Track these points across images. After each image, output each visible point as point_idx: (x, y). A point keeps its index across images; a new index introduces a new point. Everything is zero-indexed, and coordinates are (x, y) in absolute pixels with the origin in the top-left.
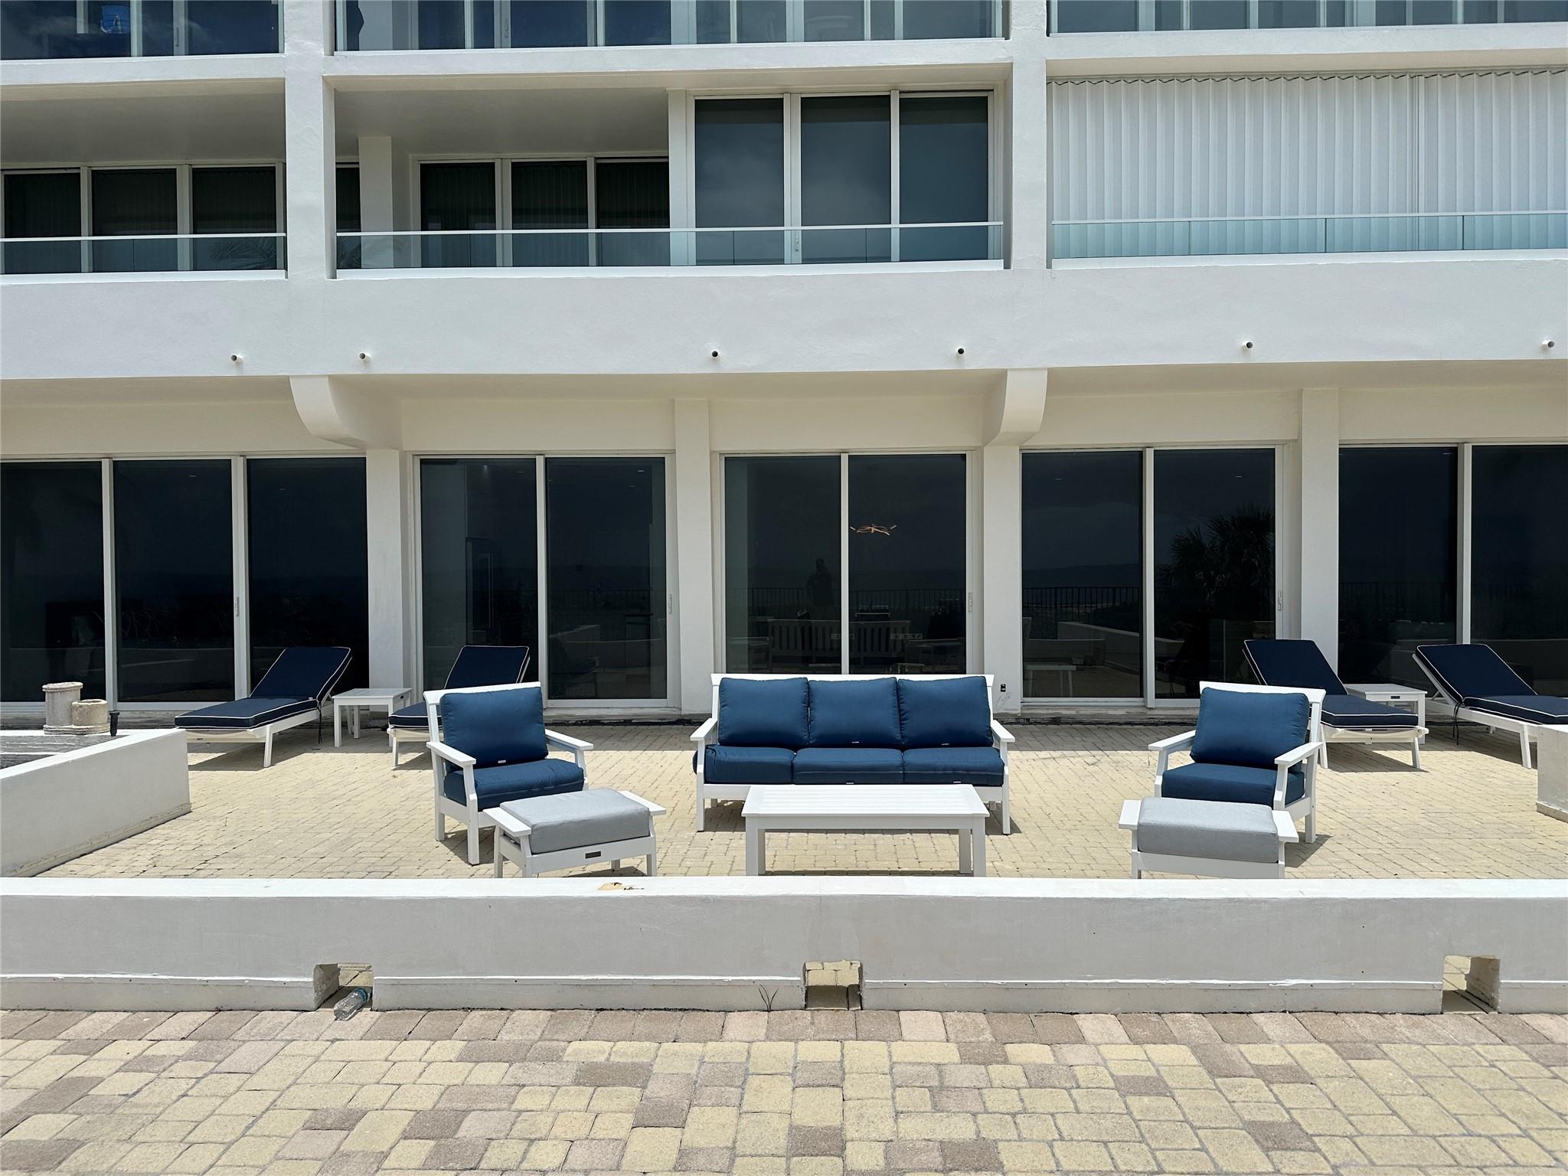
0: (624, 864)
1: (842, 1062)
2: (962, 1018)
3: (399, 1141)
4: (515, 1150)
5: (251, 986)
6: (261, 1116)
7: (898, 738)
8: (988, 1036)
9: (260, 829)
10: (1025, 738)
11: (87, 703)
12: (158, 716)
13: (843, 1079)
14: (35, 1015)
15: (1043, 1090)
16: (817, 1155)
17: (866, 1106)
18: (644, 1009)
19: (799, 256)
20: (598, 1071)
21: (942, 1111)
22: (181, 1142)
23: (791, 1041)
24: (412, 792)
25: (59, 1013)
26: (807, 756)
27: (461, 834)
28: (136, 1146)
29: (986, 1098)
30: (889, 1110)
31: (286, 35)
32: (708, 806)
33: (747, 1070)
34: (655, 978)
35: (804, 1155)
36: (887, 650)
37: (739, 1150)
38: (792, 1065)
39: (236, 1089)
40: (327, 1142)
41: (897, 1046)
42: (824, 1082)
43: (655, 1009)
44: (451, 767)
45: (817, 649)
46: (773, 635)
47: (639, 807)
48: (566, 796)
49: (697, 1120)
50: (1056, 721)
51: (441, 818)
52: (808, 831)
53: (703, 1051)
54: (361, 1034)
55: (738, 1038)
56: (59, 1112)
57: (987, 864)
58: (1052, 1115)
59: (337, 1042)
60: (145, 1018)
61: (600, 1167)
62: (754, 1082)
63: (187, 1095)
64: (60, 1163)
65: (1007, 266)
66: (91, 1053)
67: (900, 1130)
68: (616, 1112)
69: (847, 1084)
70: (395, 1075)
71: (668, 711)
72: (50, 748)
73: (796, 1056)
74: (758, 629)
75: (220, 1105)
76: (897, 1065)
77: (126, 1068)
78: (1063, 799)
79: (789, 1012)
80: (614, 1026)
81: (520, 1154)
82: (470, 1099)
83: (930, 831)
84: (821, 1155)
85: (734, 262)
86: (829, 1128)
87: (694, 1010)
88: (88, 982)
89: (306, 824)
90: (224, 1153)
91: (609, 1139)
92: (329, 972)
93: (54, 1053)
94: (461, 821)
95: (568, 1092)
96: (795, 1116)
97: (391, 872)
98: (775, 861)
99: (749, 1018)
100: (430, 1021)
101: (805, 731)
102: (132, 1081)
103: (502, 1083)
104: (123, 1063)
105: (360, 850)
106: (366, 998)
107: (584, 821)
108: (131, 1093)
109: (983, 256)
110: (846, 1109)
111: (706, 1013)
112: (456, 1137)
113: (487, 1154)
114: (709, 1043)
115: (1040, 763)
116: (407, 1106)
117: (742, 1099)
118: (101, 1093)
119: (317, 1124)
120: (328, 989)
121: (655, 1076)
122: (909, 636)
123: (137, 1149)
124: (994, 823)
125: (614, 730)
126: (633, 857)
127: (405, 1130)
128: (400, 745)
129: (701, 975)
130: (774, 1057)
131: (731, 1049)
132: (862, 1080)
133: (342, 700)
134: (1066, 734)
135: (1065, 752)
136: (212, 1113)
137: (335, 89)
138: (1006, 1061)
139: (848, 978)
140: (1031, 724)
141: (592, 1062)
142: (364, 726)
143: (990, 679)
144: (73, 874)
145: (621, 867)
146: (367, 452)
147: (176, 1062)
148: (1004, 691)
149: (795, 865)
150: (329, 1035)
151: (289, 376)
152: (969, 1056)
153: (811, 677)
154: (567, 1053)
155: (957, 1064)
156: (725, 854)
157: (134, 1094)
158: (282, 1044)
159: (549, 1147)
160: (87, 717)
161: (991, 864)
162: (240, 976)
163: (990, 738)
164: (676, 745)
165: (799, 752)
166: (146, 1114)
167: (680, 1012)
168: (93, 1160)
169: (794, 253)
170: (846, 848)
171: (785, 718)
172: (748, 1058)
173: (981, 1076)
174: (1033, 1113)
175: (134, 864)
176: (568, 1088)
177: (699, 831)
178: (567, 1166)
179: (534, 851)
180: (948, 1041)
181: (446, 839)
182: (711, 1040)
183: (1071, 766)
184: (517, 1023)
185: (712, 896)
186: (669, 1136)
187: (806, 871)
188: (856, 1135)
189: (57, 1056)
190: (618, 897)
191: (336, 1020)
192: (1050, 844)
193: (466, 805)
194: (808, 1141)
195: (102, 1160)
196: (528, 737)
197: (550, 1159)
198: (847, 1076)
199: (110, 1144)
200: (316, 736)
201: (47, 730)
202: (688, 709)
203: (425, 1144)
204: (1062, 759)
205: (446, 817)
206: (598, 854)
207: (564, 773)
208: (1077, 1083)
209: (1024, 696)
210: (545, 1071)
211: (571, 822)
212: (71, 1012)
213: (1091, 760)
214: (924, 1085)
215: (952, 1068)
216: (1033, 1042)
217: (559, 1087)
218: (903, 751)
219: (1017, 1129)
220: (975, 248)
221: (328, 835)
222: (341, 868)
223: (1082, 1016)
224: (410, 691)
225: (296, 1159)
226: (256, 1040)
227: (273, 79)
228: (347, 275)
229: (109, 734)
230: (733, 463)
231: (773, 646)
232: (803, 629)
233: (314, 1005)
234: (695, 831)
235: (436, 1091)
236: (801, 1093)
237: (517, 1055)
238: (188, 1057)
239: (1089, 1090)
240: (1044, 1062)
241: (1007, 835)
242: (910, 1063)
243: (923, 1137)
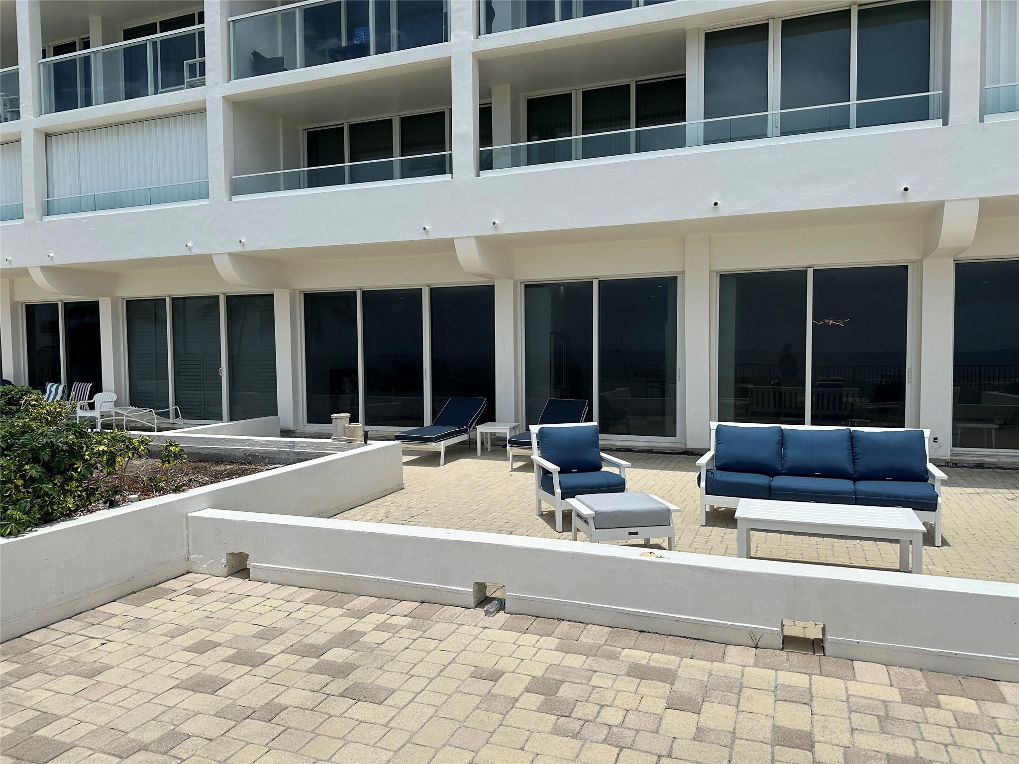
0: (653, 541)
1: (810, 689)
2: (902, 671)
3: (524, 693)
4: (592, 709)
5: (440, 589)
6: (447, 666)
7: (852, 472)
8: (923, 686)
9: (440, 501)
10: (953, 477)
11: (353, 425)
12: (385, 434)
13: (811, 700)
14: (332, 594)
15: (970, 731)
16: (793, 748)
17: (829, 721)
18: (670, 635)
19: (778, 131)
20: (642, 669)
21: (888, 734)
22: (407, 674)
23: (772, 669)
24: (522, 485)
25: (343, 594)
26: (779, 481)
27: (550, 513)
28: (384, 673)
29: (922, 729)
30: (846, 726)
31: (452, 30)
32: (708, 510)
33: (741, 683)
34: (678, 616)
35: (784, 746)
36: (840, 409)
37: (738, 735)
38: (773, 685)
39: (433, 648)
40: (484, 687)
41: (850, 684)
42: (797, 700)
43: (678, 636)
44: (545, 472)
45: (785, 407)
46: (752, 397)
47: (663, 506)
48: (615, 495)
49: (708, 711)
50: (980, 466)
51: (539, 502)
52: (781, 532)
53: (711, 667)
54: (500, 626)
55: (734, 663)
56: (346, 648)
57: (923, 567)
58: (978, 750)
59: (487, 629)
60: (386, 602)
61: (645, 729)
62: (746, 692)
63: (409, 648)
64: (348, 675)
65: (945, 123)
66: (360, 618)
67: (855, 741)
68: (654, 697)
69: (814, 704)
70: (520, 653)
71: (677, 445)
72: (335, 449)
73: (776, 680)
74: (741, 393)
75: (426, 656)
76: (852, 697)
77: (377, 628)
78: (985, 524)
79: (771, 650)
80: (651, 643)
81: (595, 713)
82: (564, 674)
83: (875, 540)
84: (796, 748)
85: (731, 140)
86: (802, 731)
87: (704, 640)
88: (357, 578)
89: (464, 500)
90: (429, 684)
91: (651, 713)
92: (481, 587)
93: (342, 616)
94: (551, 503)
95: (623, 680)
96: (777, 719)
97: (512, 532)
98: (757, 550)
99: (742, 651)
100: (538, 624)
101: (779, 464)
102: (381, 636)
103: (583, 668)
104: (375, 626)
105: (495, 517)
106: (502, 606)
107: (627, 511)
108: (380, 643)
109: (926, 117)
110: (814, 720)
111: (713, 643)
112: (557, 695)
113: (576, 709)
114: (715, 663)
115: (966, 496)
116: (527, 673)
117: (739, 702)
118: (366, 641)
119: (478, 675)
120: (481, 597)
121: (679, 678)
122: (857, 399)
123: (384, 674)
124: (929, 538)
125: (641, 455)
126: (658, 537)
127: (527, 687)
128: (514, 456)
129: (708, 618)
130: (761, 678)
131: (730, 669)
132: (826, 703)
133: (482, 429)
134: (989, 476)
135: (987, 489)
136: (422, 661)
137: (479, 59)
138: (938, 706)
139: (814, 633)
140: (958, 467)
141: (638, 664)
142: (493, 445)
143: (927, 433)
144: (347, 518)
145: (651, 543)
146: (495, 281)
147: (402, 628)
148: (937, 442)
149: (772, 554)
150: (482, 624)
151: (453, 238)
152: (908, 698)
153: (783, 427)
154: (622, 655)
155: (899, 703)
156: (721, 542)
157: (382, 644)
158: (457, 626)
159: (613, 712)
160: (352, 433)
161: (926, 567)
162: (434, 583)
163: (926, 476)
164: (683, 468)
165: (774, 478)
166: (388, 656)
167: (695, 640)
168: (363, 676)
169: (775, 130)
170: (810, 547)
171: (765, 454)
172: (743, 676)
173: (918, 714)
174: (961, 746)
175: (376, 516)
176: (623, 677)
177: (702, 526)
178: (624, 725)
179: (597, 527)
180: (891, 686)
181: (542, 514)
182: (716, 661)
183: (993, 500)
184: (591, 633)
185: (717, 568)
186: (690, 718)
187: (780, 559)
188: (822, 739)
189: (343, 618)
190: (653, 562)
191: (485, 616)
192: (975, 556)
193: (554, 495)
194: (786, 737)
195: (367, 678)
196: (590, 457)
197: (614, 719)
198: (814, 699)
199: (372, 669)
200: (466, 450)
201: (333, 439)
202: (691, 445)
203: (539, 697)
204: (985, 495)
205: (542, 502)
206: (636, 533)
207: (612, 481)
208: (999, 730)
209: (953, 446)
210: (608, 664)
211: (619, 511)
212: (349, 595)
213: (1010, 496)
214: (874, 713)
215: (895, 705)
216: (961, 696)
217: (618, 676)
218: (854, 482)
219: (949, 755)
220: (920, 113)
221: (476, 507)
222: (485, 527)
223: (1004, 683)
224: (519, 425)
225: (467, 694)
226: (443, 622)
227: (445, 58)
228: (485, 174)
229: (363, 442)
230: (725, 279)
231: (752, 404)
232: (774, 393)
233: (473, 606)
234: (699, 525)
235: (544, 666)
236: (781, 705)
237: (590, 652)
238: (408, 627)
239: (1010, 737)
240: (970, 712)
241: (938, 547)
242: (862, 697)
243: (873, 749)
